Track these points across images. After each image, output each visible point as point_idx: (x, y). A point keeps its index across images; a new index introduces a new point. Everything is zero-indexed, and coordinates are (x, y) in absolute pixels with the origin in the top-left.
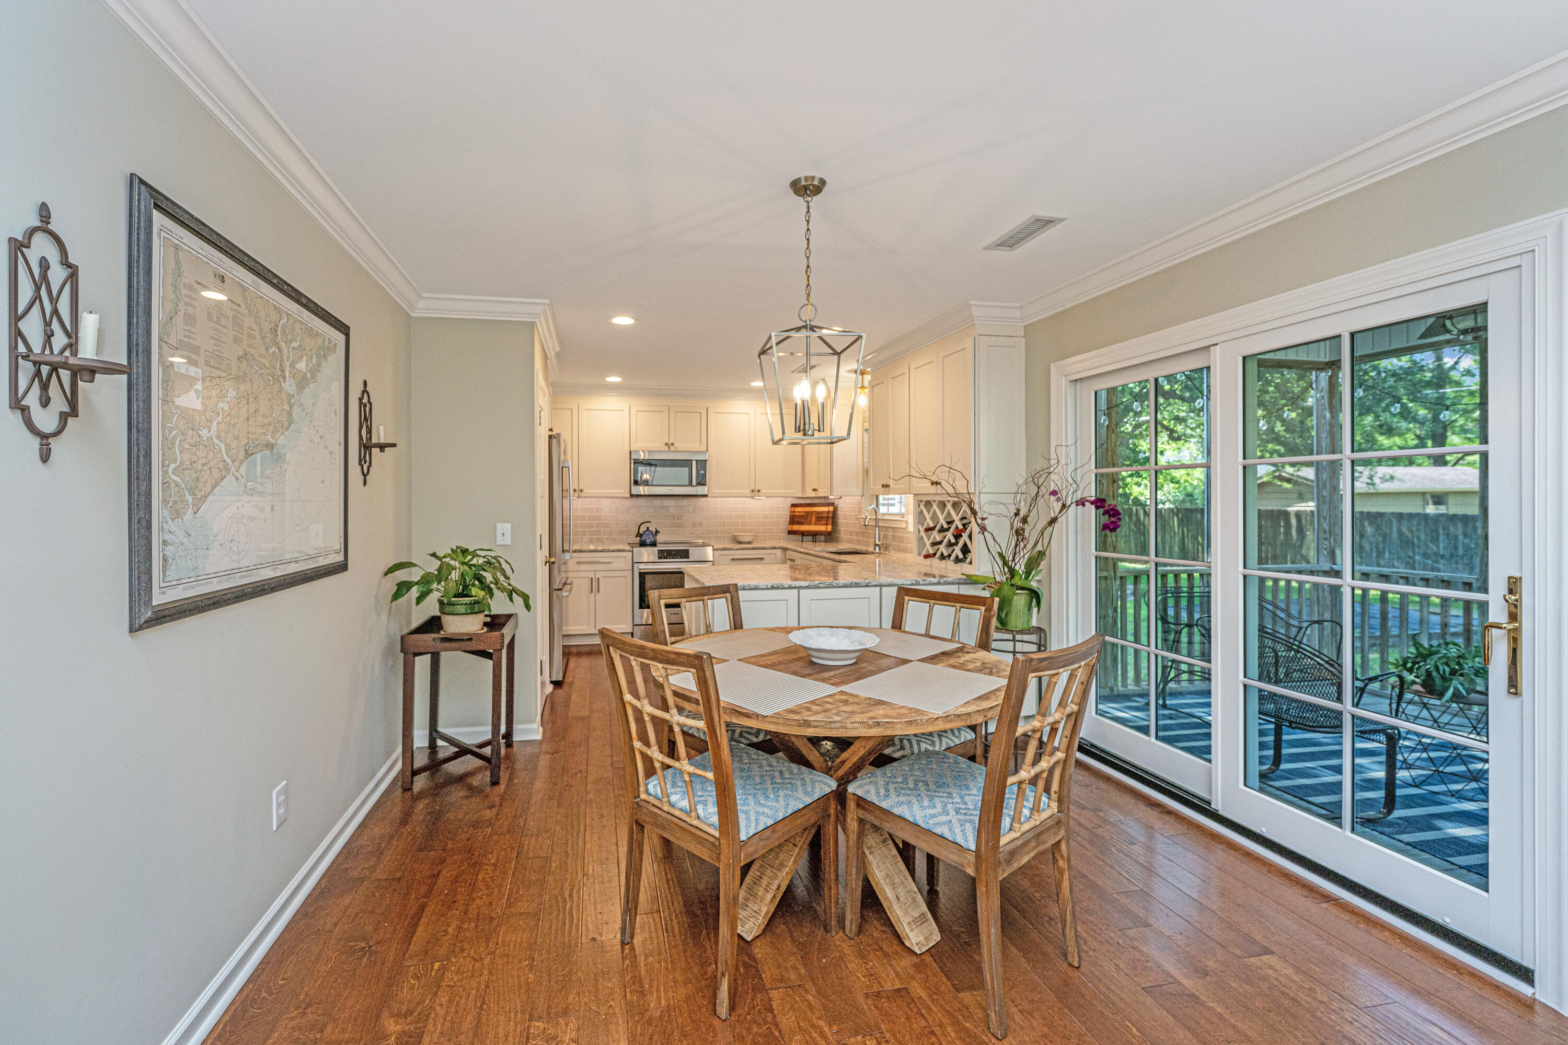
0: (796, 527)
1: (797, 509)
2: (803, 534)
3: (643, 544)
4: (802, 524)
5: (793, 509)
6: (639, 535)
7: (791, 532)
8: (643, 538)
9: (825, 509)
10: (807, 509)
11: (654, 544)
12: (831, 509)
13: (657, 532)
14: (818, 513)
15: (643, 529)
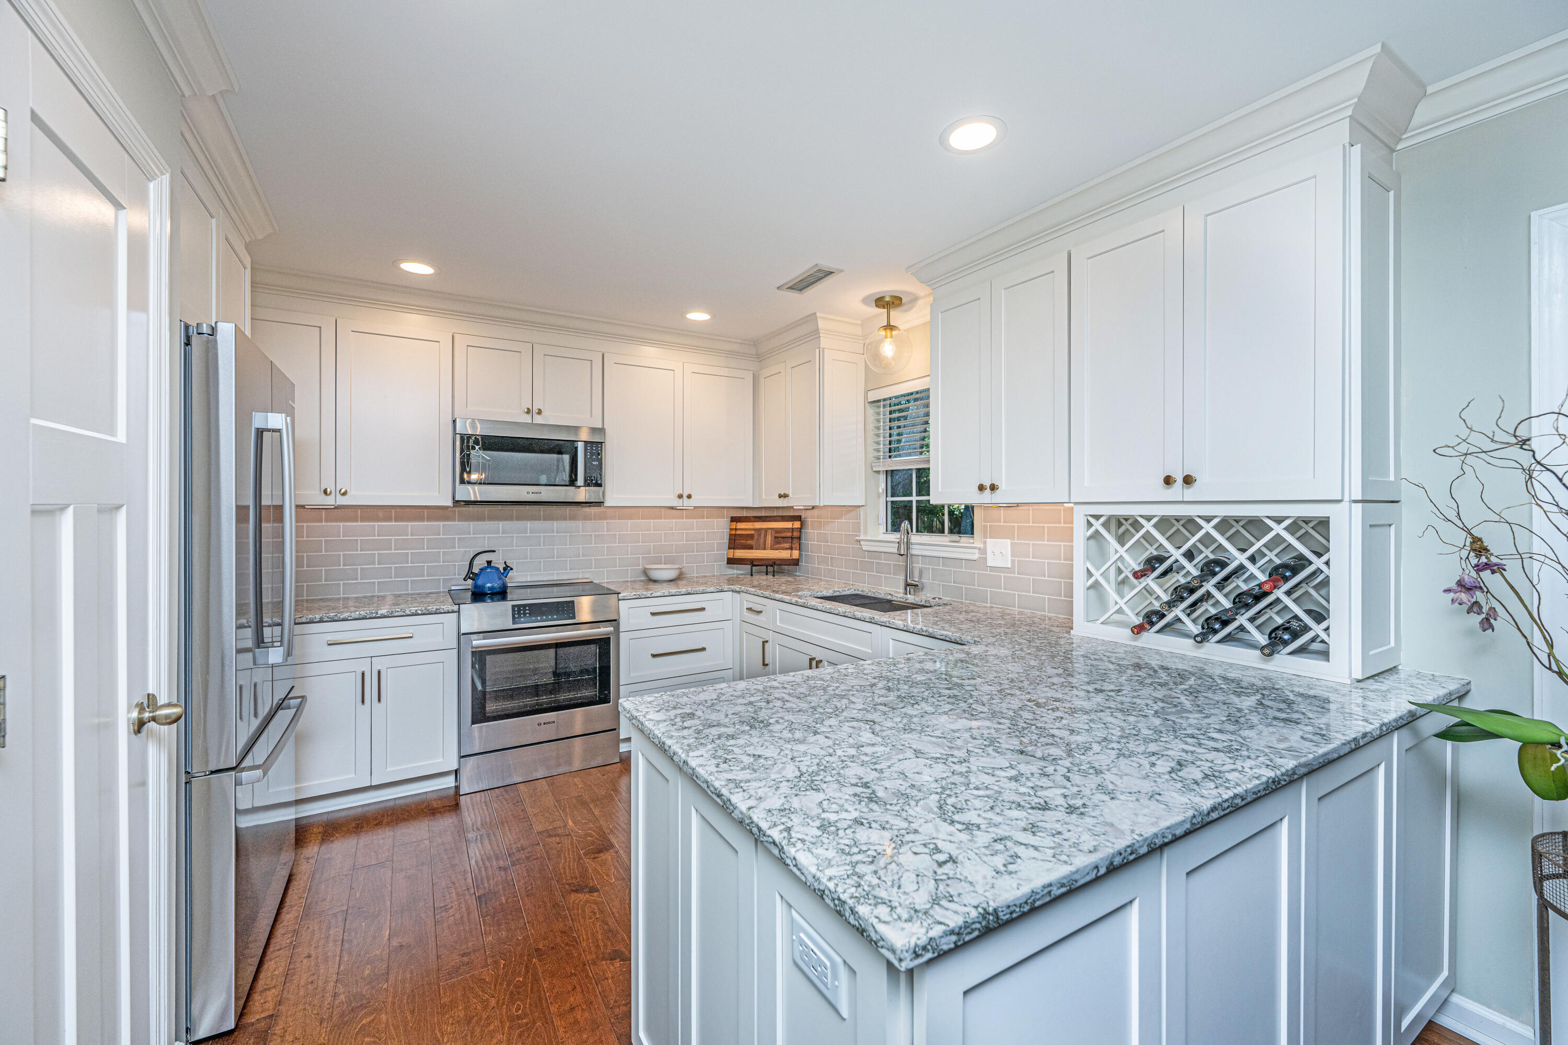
0: (740, 554)
1: (741, 525)
2: (753, 563)
3: (478, 596)
4: (751, 548)
5: (734, 525)
6: (471, 575)
7: (731, 561)
8: (480, 582)
9: (788, 525)
10: (758, 525)
11: (501, 594)
12: (797, 524)
13: (507, 568)
14: (777, 531)
15: (480, 562)
